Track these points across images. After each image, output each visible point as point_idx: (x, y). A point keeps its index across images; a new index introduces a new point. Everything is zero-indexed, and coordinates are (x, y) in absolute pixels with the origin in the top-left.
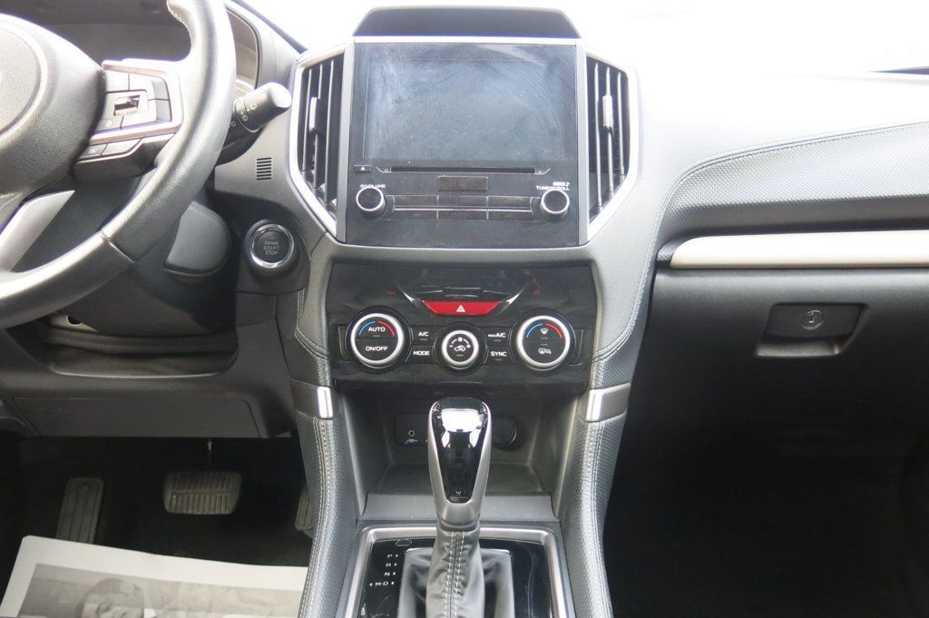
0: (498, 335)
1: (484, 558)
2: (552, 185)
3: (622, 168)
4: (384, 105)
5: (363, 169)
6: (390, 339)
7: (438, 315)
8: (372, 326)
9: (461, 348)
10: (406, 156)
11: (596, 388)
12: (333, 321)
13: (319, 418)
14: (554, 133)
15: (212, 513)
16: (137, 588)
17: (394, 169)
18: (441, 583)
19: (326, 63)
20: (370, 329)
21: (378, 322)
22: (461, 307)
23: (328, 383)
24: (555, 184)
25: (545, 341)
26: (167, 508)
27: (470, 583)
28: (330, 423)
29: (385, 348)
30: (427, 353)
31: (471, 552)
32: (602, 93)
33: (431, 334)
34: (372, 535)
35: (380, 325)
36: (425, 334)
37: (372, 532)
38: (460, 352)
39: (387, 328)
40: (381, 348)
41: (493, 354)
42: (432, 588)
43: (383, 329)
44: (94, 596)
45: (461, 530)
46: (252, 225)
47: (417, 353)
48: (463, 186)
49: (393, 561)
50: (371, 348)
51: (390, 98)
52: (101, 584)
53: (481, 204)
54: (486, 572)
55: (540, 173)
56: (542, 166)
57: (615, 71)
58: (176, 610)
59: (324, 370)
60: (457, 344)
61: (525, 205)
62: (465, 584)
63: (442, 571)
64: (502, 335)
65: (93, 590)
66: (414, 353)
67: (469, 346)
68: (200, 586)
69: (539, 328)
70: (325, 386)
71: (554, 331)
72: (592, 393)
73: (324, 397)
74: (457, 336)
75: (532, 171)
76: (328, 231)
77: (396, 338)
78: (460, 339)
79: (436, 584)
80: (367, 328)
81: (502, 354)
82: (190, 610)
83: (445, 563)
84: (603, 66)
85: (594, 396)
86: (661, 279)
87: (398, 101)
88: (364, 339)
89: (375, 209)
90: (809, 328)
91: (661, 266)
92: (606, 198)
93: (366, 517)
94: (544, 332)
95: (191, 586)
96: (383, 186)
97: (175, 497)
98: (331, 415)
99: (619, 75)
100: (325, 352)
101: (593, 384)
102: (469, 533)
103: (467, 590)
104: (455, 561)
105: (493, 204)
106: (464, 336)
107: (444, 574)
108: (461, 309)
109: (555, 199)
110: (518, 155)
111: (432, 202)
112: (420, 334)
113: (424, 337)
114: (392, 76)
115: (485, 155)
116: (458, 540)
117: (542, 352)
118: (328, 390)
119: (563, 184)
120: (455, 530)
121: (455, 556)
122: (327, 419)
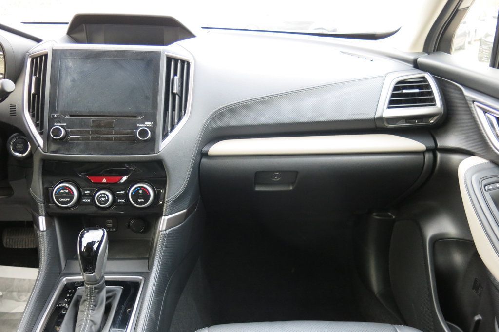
0: (121, 192)
1: (108, 292)
2: (144, 124)
3: (183, 112)
4: (67, 82)
5: (55, 116)
6: (70, 195)
7: (95, 183)
8: (62, 189)
9: (103, 199)
10: (75, 109)
11: (165, 216)
12: (45, 186)
13: (40, 231)
14: (147, 98)
15: (27, 247)
17: (71, 116)
18: (85, 306)
19: (41, 57)
20: (61, 191)
21: (65, 188)
22: (105, 179)
23: (44, 214)
24: (146, 123)
25: (141, 196)
26: (5, 245)
27: (98, 305)
28: (45, 233)
29: (69, 200)
30: (89, 201)
31: (99, 293)
32: (175, 74)
33: (91, 191)
34: (65, 280)
35: (66, 189)
36: (88, 192)
37: (64, 279)
38: (103, 201)
39: (69, 191)
40: (66, 200)
41: (119, 201)
42: (81, 307)
43: (67, 191)
45: (93, 284)
46: (10, 136)
47: (84, 201)
48: (103, 125)
49: (71, 293)
50: (62, 200)
51: (69, 79)
53: (110, 133)
54: (108, 298)
55: (140, 118)
56: (140, 114)
57: (183, 62)
59: (42, 209)
60: (102, 197)
61: (131, 133)
62: (95, 306)
63: (85, 301)
64: (123, 192)
66: (83, 200)
67: (107, 198)
68: (24, 280)
69: (139, 190)
70: (43, 216)
71: (146, 192)
72: (163, 217)
73: (42, 221)
74: (101, 194)
75: (136, 117)
76: (39, 146)
77: (73, 194)
78: (103, 195)
79: (83, 306)
80: (60, 190)
81: (123, 201)
82: (19, 291)
83: (87, 297)
84: (176, 60)
85: (164, 220)
86: (204, 160)
87: (73, 81)
88: (59, 195)
89: (60, 137)
90: (274, 180)
91: (205, 155)
92: (173, 127)
93: (64, 271)
94: (141, 192)
95: (20, 280)
96: (65, 124)
97: (8, 240)
98: (45, 229)
99: (186, 63)
100: (42, 201)
101: (164, 214)
102: (96, 286)
103: (96, 308)
104: (90, 297)
105: (116, 133)
106: (105, 194)
107: (86, 302)
108: (104, 181)
109: (143, 133)
110: (129, 109)
111: (88, 132)
112: (86, 192)
113: (87, 193)
114: (71, 68)
115: (113, 109)
116: (91, 288)
117: (140, 201)
118: (44, 218)
119: (150, 123)
120: (90, 284)
121: (91, 294)
122: (43, 231)
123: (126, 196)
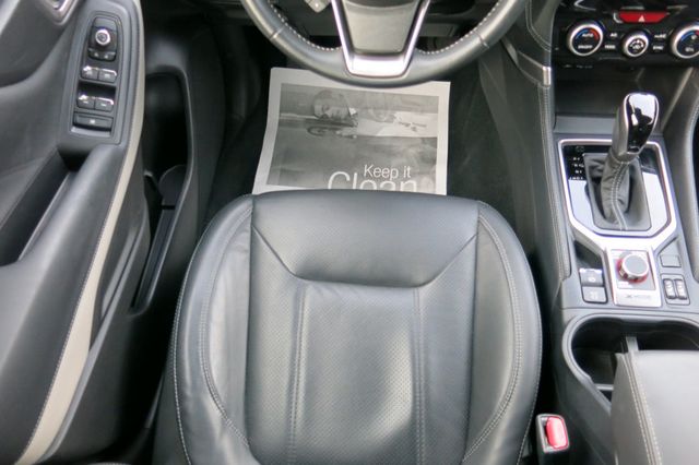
0: (661, 36)
6: (594, 41)
8: (585, 33)
9: (637, 47)
13: (543, 84)
16: (341, 96)
18: (610, 183)
20: (583, 35)
21: (589, 30)
23: (550, 63)
25: (692, 44)
28: (550, 88)
29: (590, 47)
30: (614, 47)
33: (619, 33)
35: (591, 33)
37: (561, 142)
38: (636, 49)
39: (594, 34)
40: (588, 47)
41: (655, 48)
43: (591, 35)
44: (318, 101)
50: (582, 47)
52: (320, 93)
58: (367, 108)
60: (636, 44)
62: (621, 183)
63: (611, 177)
64: (664, 36)
65: (317, 97)
66: (607, 47)
67: (642, 45)
69: (691, 35)
70: (547, 65)
73: (547, 70)
74: (636, 39)
77: (598, 40)
78: (638, 41)
79: (607, 183)
81: (660, 48)
88: (579, 40)
93: (555, 131)
94: (694, 37)
98: (550, 84)
100: (550, 45)
103: (622, 185)
106: (641, 40)
107: (612, 179)
108: (642, 19)
113: (614, 37)
116: (624, 166)
117: (688, 50)
118: (549, 69)
122: (547, 86)
123: (668, 42)
